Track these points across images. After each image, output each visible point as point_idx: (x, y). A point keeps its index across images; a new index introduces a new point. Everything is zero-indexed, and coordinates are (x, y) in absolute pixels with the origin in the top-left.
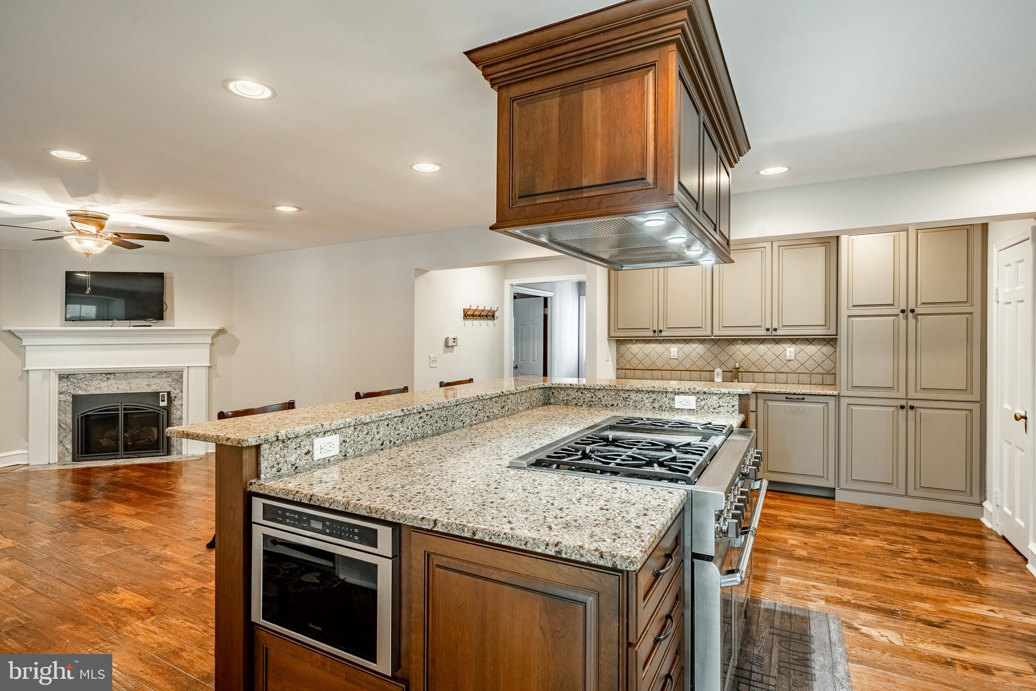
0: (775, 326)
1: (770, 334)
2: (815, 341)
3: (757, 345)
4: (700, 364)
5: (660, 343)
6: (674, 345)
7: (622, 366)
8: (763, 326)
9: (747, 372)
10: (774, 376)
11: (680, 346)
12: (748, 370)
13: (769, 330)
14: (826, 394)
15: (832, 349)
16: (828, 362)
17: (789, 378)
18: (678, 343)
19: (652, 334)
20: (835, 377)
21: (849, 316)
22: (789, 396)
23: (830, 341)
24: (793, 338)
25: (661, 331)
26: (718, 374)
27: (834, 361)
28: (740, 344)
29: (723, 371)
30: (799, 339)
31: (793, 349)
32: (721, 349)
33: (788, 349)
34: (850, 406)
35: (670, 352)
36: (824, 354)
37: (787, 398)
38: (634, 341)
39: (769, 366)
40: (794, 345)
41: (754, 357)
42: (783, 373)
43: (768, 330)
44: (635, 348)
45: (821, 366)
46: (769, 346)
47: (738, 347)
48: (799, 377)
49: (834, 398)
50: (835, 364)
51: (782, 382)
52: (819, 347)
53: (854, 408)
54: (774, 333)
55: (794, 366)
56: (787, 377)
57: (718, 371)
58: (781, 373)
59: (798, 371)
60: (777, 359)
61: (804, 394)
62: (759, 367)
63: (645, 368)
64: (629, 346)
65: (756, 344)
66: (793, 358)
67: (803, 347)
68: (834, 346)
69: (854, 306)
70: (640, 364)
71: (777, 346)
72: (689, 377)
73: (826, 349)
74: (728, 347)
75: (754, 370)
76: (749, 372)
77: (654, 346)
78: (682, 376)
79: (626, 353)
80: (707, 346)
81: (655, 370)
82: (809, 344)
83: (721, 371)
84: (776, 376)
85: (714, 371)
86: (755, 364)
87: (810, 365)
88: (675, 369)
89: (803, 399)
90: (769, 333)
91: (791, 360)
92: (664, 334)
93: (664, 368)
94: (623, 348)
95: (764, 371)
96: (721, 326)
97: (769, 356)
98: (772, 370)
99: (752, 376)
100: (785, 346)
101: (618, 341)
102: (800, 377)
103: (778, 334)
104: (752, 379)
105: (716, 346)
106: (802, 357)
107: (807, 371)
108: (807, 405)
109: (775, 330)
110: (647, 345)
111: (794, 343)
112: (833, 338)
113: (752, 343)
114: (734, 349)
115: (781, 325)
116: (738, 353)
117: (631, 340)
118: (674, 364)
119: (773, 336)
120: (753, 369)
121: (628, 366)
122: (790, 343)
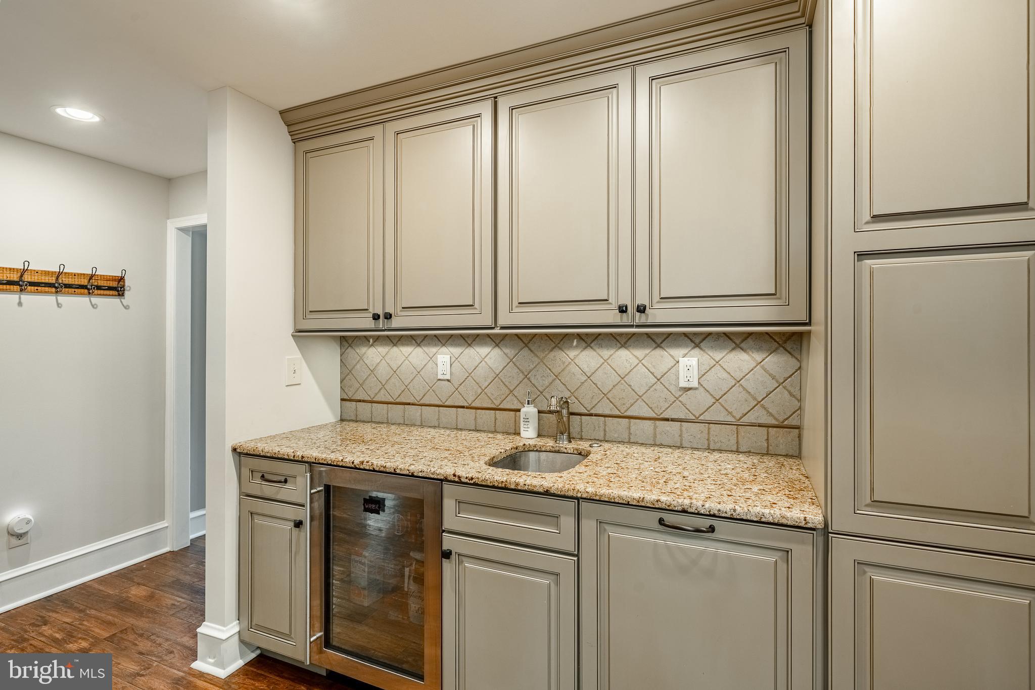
0: (642, 299)
1: (629, 322)
2: (749, 340)
3: (612, 351)
4: (495, 395)
5: (419, 345)
6: (444, 349)
7: (350, 394)
8: (612, 299)
9: (591, 415)
10: (652, 427)
11: (456, 351)
12: (593, 412)
13: (625, 311)
14: (784, 521)
15: (793, 363)
16: (781, 395)
17: (685, 435)
18: (452, 345)
19: (369, 323)
20: (800, 437)
21: (861, 255)
22: (669, 518)
23: (785, 342)
24: (695, 334)
25: (388, 316)
26: (527, 420)
27: (796, 393)
28: (576, 346)
29: (539, 412)
30: (710, 334)
31: (696, 359)
32: (536, 360)
33: (683, 361)
34: (867, 569)
35: (437, 364)
36: (770, 375)
37: (661, 521)
38: (371, 341)
39: (640, 402)
40: (697, 351)
41: (605, 379)
42: (673, 420)
43: (623, 310)
44: (374, 355)
45: (763, 407)
46: (640, 353)
47: (572, 353)
48: (709, 433)
49: (808, 536)
50: (800, 400)
51: (671, 443)
52: (758, 357)
53: (879, 577)
54: (639, 318)
55: (698, 402)
56: (681, 430)
57: (529, 411)
58: (667, 420)
59: (707, 417)
60: (659, 386)
61: (714, 516)
62: (618, 404)
63: (391, 400)
64: (363, 350)
65: (612, 347)
66: (695, 384)
67: (718, 355)
68: (799, 357)
69: (877, 218)
70: (383, 391)
71: (658, 352)
72: (473, 422)
73: (776, 362)
74: (552, 354)
75: (607, 412)
76: (596, 415)
77: (406, 350)
78: (459, 419)
79: (358, 366)
80: (507, 351)
81: (409, 404)
82: (733, 349)
83: (536, 410)
84: (655, 428)
85: (519, 410)
86: (609, 396)
87: (737, 404)
88: (447, 404)
89: (712, 529)
90: (625, 319)
91: (690, 389)
92: (395, 323)
93: (426, 401)
94: (353, 354)
95: (628, 413)
96: (515, 303)
97: (641, 379)
98: (646, 412)
99: (602, 425)
100: (678, 352)
101: (343, 338)
102: (712, 433)
103: (650, 321)
104: (602, 434)
105: (525, 352)
106: (718, 380)
107: (730, 419)
108: (723, 550)
109: (641, 309)
110: (395, 349)
111: (697, 346)
112: (793, 334)
113: (601, 346)
114: (564, 359)
115: (656, 298)
116: (573, 368)
117: (365, 337)
118: (444, 393)
119: (638, 326)
120: (606, 409)
121: (361, 395)
122: (687, 347)
